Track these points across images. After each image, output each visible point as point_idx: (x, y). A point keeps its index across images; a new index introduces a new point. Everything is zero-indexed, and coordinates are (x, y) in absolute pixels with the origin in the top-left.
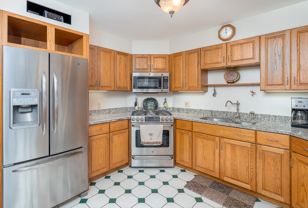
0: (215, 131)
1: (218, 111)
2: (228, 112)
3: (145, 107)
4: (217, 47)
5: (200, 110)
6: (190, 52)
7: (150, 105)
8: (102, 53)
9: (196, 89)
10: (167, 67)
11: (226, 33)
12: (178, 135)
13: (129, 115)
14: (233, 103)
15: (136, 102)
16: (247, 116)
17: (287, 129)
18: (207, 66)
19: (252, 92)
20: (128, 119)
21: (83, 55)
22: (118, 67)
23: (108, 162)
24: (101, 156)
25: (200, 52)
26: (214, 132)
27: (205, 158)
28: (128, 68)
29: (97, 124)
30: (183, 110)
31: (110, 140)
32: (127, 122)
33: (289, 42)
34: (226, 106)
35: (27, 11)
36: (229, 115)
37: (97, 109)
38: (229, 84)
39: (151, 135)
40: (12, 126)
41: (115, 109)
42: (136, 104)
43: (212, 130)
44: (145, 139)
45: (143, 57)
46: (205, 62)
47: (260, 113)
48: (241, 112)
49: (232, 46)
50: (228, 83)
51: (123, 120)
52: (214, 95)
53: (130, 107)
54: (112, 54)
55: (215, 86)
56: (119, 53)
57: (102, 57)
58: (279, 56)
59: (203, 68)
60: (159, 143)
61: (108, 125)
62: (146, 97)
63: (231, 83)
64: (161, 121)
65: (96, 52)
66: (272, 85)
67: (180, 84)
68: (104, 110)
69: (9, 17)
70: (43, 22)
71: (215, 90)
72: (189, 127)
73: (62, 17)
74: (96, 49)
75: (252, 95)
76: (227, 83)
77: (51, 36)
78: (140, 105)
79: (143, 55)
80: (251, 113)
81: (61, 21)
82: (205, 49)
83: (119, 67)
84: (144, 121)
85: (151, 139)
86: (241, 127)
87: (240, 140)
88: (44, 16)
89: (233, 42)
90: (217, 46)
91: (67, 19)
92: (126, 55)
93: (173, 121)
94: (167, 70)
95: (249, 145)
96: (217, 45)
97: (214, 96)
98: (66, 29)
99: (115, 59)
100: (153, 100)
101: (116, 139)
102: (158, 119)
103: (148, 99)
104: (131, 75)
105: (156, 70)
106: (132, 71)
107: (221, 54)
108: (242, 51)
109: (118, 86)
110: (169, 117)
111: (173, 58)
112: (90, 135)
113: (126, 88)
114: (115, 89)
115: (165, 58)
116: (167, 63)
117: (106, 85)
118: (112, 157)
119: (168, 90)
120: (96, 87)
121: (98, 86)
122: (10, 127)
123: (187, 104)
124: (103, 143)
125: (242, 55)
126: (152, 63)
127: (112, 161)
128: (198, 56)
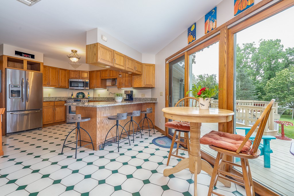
3: (77, 96)
4: (106, 70)
7: (81, 95)
8: (51, 69)
10: (88, 77)
14: (112, 93)
20: (65, 101)
21: (40, 71)
22: (60, 76)
23: (53, 119)
24: (50, 116)
25: (100, 71)
28: (67, 76)
29: (47, 101)
30: (97, 98)
34: (109, 95)
35: (15, 55)
37: (48, 97)
40: (10, 97)
41: (59, 97)
42: (72, 95)
50: (112, 85)
51: (61, 101)
54: (57, 69)
55: (108, 86)
56: (61, 69)
57: (50, 71)
61: (53, 102)
62: (78, 92)
66: (120, 86)
67: (94, 85)
68: (52, 97)
69: (8, 57)
70: (22, 59)
71: (108, 88)
77: (25, 65)
78: (75, 95)
79: (75, 70)
81: (30, 57)
84: (73, 102)
88: (22, 56)
91: (33, 56)
92: (65, 70)
94: (88, 79)
98: (32, 61)
99: (58, 72)
100: (82, 93)
101: (58, 109)
102: (80, 101)
103: (79, 93)
104: (68, 80)
105: (83, 78)
106: (69, 78)
107: (107, 73)
108: (113, 73)
109: (60, 85)
110: (86, 100)
111: (91, 73)
112: (43, 106)
113: (66, 86)
114: (59, 87)
115: (87, 72)
116: (89, 75)
117: (53, 84)
118: (55, 117)
119: (88, 88)
120: (47, 86)
121: (49, 85)
122: (10, 98)
123: (99, 95)
124: (51, 110)
125: (113, 75)
126: (80, 75)
127: (55, 119)
128: (100, 73)
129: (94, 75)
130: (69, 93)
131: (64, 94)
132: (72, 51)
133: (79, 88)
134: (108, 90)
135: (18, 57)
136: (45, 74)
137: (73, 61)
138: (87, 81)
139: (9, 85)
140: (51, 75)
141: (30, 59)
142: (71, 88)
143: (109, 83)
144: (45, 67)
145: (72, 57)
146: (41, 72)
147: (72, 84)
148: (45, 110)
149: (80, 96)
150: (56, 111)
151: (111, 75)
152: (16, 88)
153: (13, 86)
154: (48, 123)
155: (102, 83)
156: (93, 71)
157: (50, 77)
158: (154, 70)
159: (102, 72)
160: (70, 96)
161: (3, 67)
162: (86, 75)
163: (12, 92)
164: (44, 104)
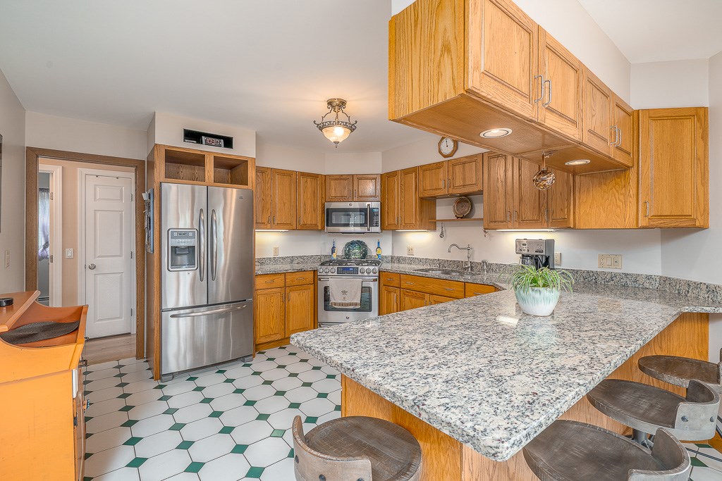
0: (424, 286)
1: (448, 261)
2: (459, 262)
3: (347, 255)
4: (438, 165)
6: (406, 172)
7: (356, 251)
8: (277, 176)
9: (414, 227)
10: (378, 193)
11: (447, 146)
12: (385, 293)
13: (316, 266)
14: (460, 247)
15: (334, 247)
18: (427, 193)
19: (485, 231)
20: (314, 271)
21: (247, 185)
22: (302, 196)
23: (283, 327)
24: (273, 317)
25: (417, 172)
28: (319, 195)
29: (267, 274)
30: (404, 259)
31: (285, 298)
32: (311, 275)
33: (511, 165)
34: (449, 251)
35: (184, 141)
37: (272, 256)
38: (459, 220)
39: (344, 292)
41: (301, 257)
42: (333, 251)
43: (421, 285)
44: (336, 298)
45: (340, 178)
46: (424, 187)
49: (454, 165)
50: (458, 218)
51: (305, 271)
53: (325, 254)
54: (294, 176)
55: (442, 222)
56: (304, 174)
57: (277, 183)
58: (502, 182)
59: (421, 196)
60: (356, 304)
61: (283, 277)
62: (350, 240)
63: (461, 218)
64: (360, 274)
65: (269, 176)
66: (495, 222)
67: (394, 219)
68: (283, 258)
69: (166, 151)
70: (201, 151)
71: (442, 228)
72: (396, 283)
73: (222, 140)
74: (269, 171)
76: (456, 218)
77: (209, 168)
78: (340, 251)
79: (342, 175)
80: (484, 263)
81: (220, 146)
82: (423, 168)
83: (304, 196)
84: (336, 274)
85: (344, 298)
86: (449, 279)
87: (449, 295)
88: (202, 143)
89: (456, 160)
91: (228, 142)
92: (315, 176)
93: (377, 274)
94: (378, 199)
96: (437, 164)
97: (441, 237)
98: (227, 155)
99: (297, 184)
100: (361, 244)
101: (294, 296)
102: (355, 271)
103: (352, 243)
104: (323, 205)
105: (362, 198)
106: (325, 199)
107: (441, 176)
108: (464, 174)
109: (302, 223)
110: (372, 268)
111: (386, 179)
112: (257, 287)
113: (316, 225)
114: (297, 226)
115: (375, 179)
116: (378, 187)
117: (283, 221)
118: (289, 322)
119: (377, 229)
120: (269, 225)
121: (272, 224)
122: (169, 270)
123: (410, 250)
124: (276, 300)
125: (464, 179)
126: (355, 188)
127: (288, 326)
128: (416, 178)
129: (396, 184)
130: (324, 243)
131: (314, 247)
132: (330, 103)
133: (352, 229)
134: (442, 235)
135: (192, 147)
136: (263, 192)
137: (332, 139)
138: (375, 205)
139: (169, 230)
140: (279, 193)
141: (222, 151)
142: (331, 229)
143: (444, 211)
144: (261, 171)
145: (331, 124)
146: (250, 186)
147: (334, 217)
148: (261, 300)
149: (355, 254)
150: (290, 302)
151: (459, 182)
152: (183, 240)
153: (175, 234)
154: (268, 340)
155: (421, 212)
156: (393, 174)
157: (277, 200)
158: (705, 137)
159: (421, 173)
160: (328, 252)
161: (156, 179)
162: (370, 188)
163: (175, 250)
164: (260, 283)
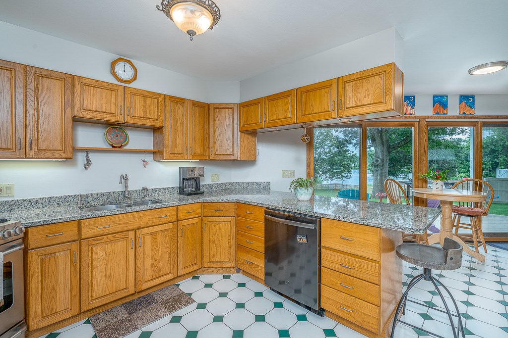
0: (127, 223)
1: (92, 194)
2: (110, 193)
4: (110, 87)
5: (51, 198)
9: (62, 154)
11: (124, 71)
16: (136, 194)
17: (174, 200)
18: (90, 114)
19: (145, 161)
26: (126, 225)
27: (110, 277)
36: (110, 198)
38: (114, 149)
43: (123, 224)
46: (85, 106)
47: (150, 188)
48: (132, 190)
49: (133, 94)
50: (113, 147)
52: (87, 165)
55: (87, 150)
58: (181, 123)
59: (76, 114)
63: (117, 148)
66: (174, 154)
71: (87, 157)
75: (145, 166)
76: (111, 147)
80: (144, 189)
82: (83, 81)
86: (163, 206)
87: (161, 223)
89: (134, 90)
90: (108, 85)
93: (22, 235)
95: (170, 226)
97: (85, 168)
125: (145, 111)
